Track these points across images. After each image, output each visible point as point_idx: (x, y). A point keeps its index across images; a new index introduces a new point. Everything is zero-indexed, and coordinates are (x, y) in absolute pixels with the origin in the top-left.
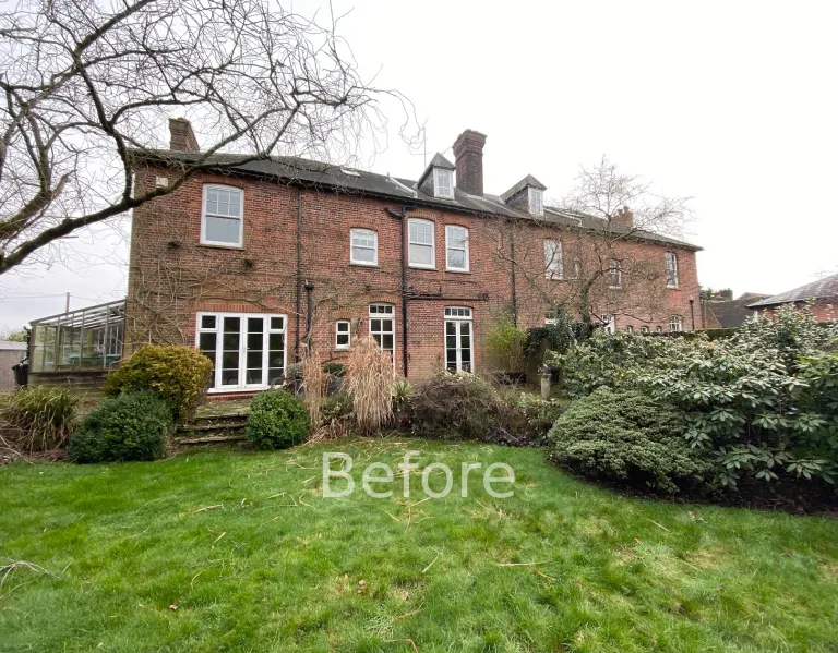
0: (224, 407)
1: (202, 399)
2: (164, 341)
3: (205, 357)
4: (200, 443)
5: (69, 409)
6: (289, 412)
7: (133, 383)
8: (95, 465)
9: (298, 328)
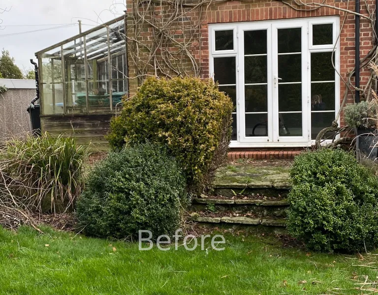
0: (252, 170)
1: (221, 155)
2: (172, 72)
3: (222, 93)
4: (222, 224)
5: (75, 163)
6: (355, 190)
7: (137, 131)
8: (102, 241)
9: (357, 40)
